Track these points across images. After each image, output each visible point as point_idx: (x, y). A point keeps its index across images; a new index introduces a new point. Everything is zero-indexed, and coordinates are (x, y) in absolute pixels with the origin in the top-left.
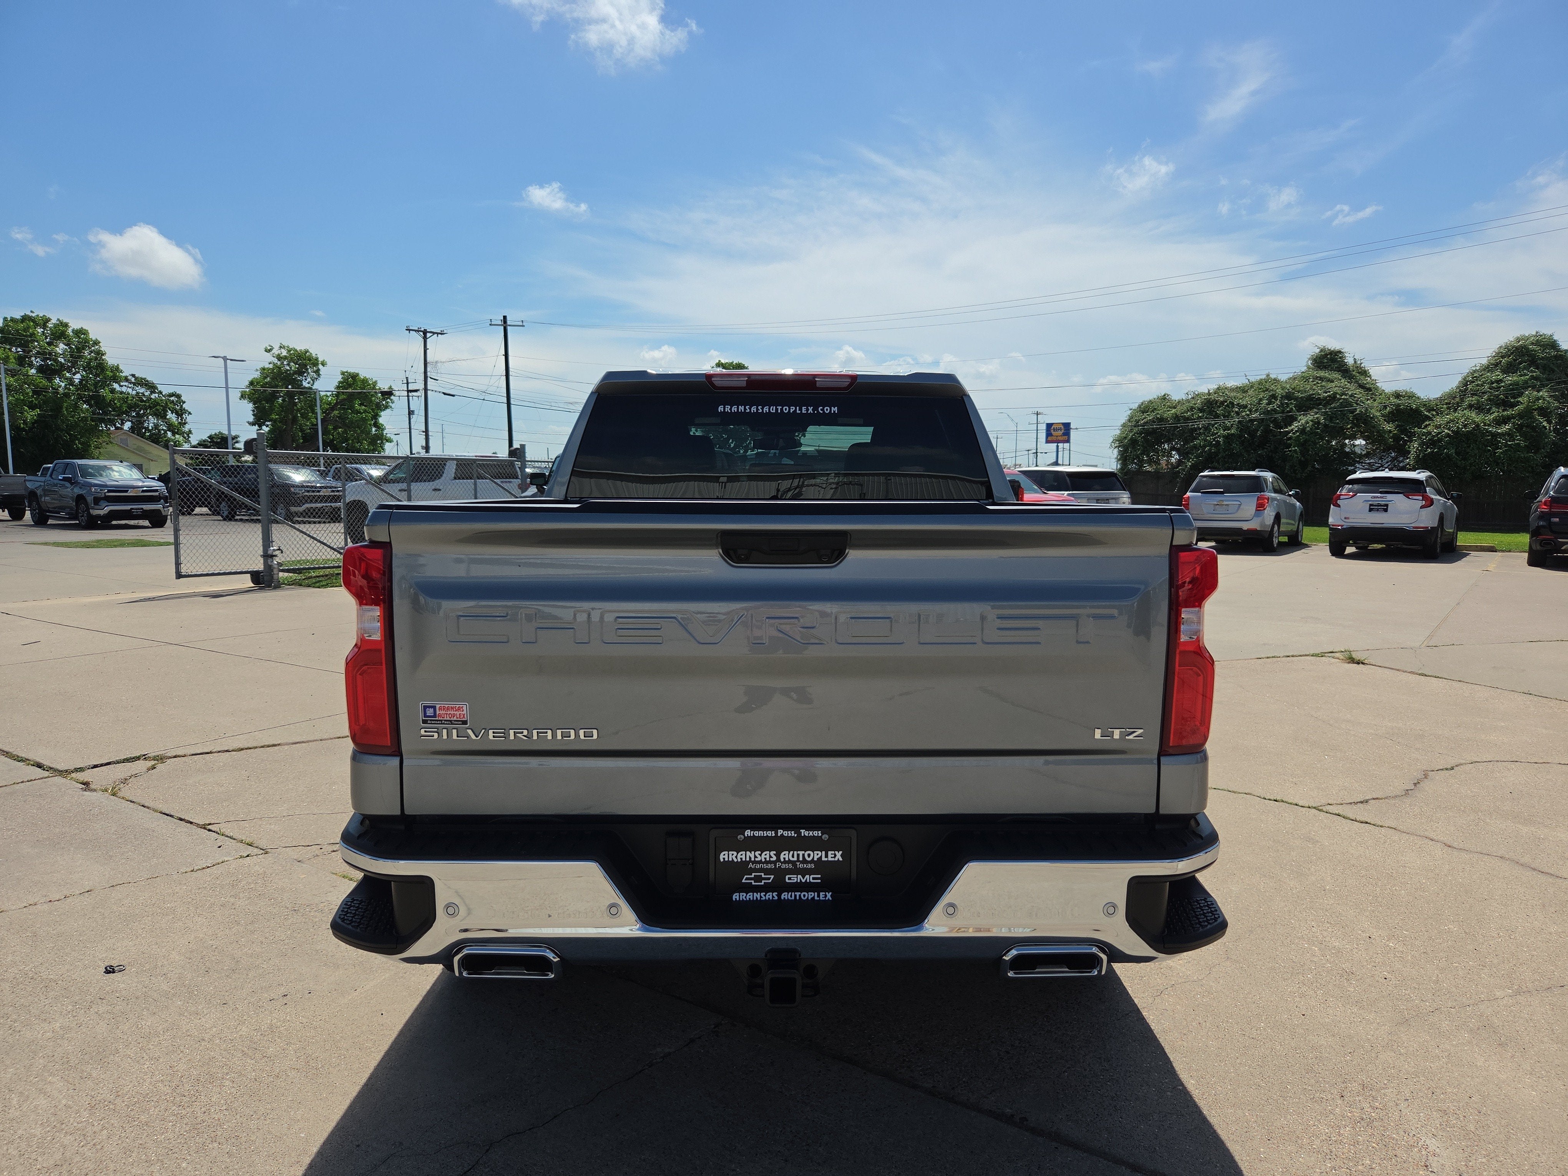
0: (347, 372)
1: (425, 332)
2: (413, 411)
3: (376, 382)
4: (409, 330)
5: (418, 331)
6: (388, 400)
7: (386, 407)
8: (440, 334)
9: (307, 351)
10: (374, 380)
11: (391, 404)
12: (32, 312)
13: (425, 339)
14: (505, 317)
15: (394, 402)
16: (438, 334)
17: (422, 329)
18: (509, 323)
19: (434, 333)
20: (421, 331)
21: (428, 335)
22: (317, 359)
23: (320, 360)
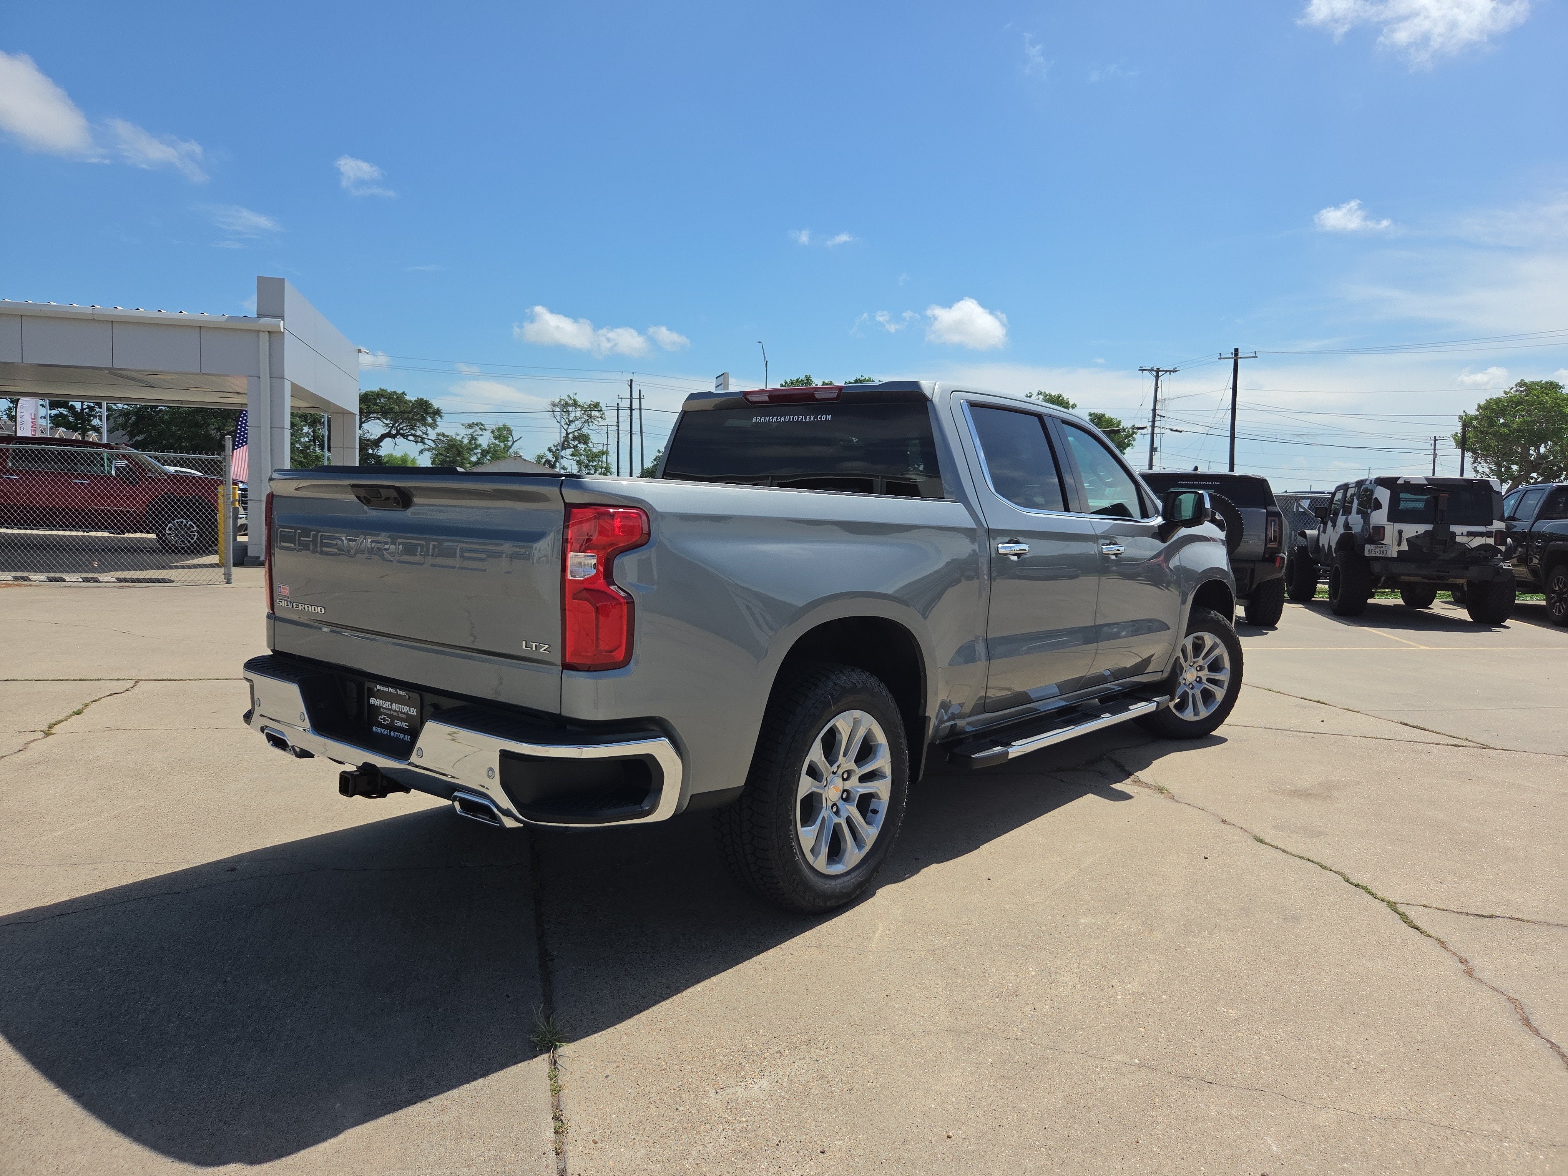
0: (1094, 413)
1: (1158, 371)
2: (1156, 449)
3: (1120, 422)
4: (1143, 370)
5: (1151, 371)
6: (1130, 438)
7: (1129, 445)
8: (1172, 371)
9: (1060, 396)
10: (1118, 420)
11: (1132, 442)
12: (862, 376)
13: (1157, 377)
14: (1236, 350)
15: (1135, 440)
16: (1170, 371)
17: (1155, 369)
18: (1240, 355)
19: (1166, 371)
20: (1153, 370)
21: (1161, 373)
22: (1068, 403)
23: (1071, 403)
